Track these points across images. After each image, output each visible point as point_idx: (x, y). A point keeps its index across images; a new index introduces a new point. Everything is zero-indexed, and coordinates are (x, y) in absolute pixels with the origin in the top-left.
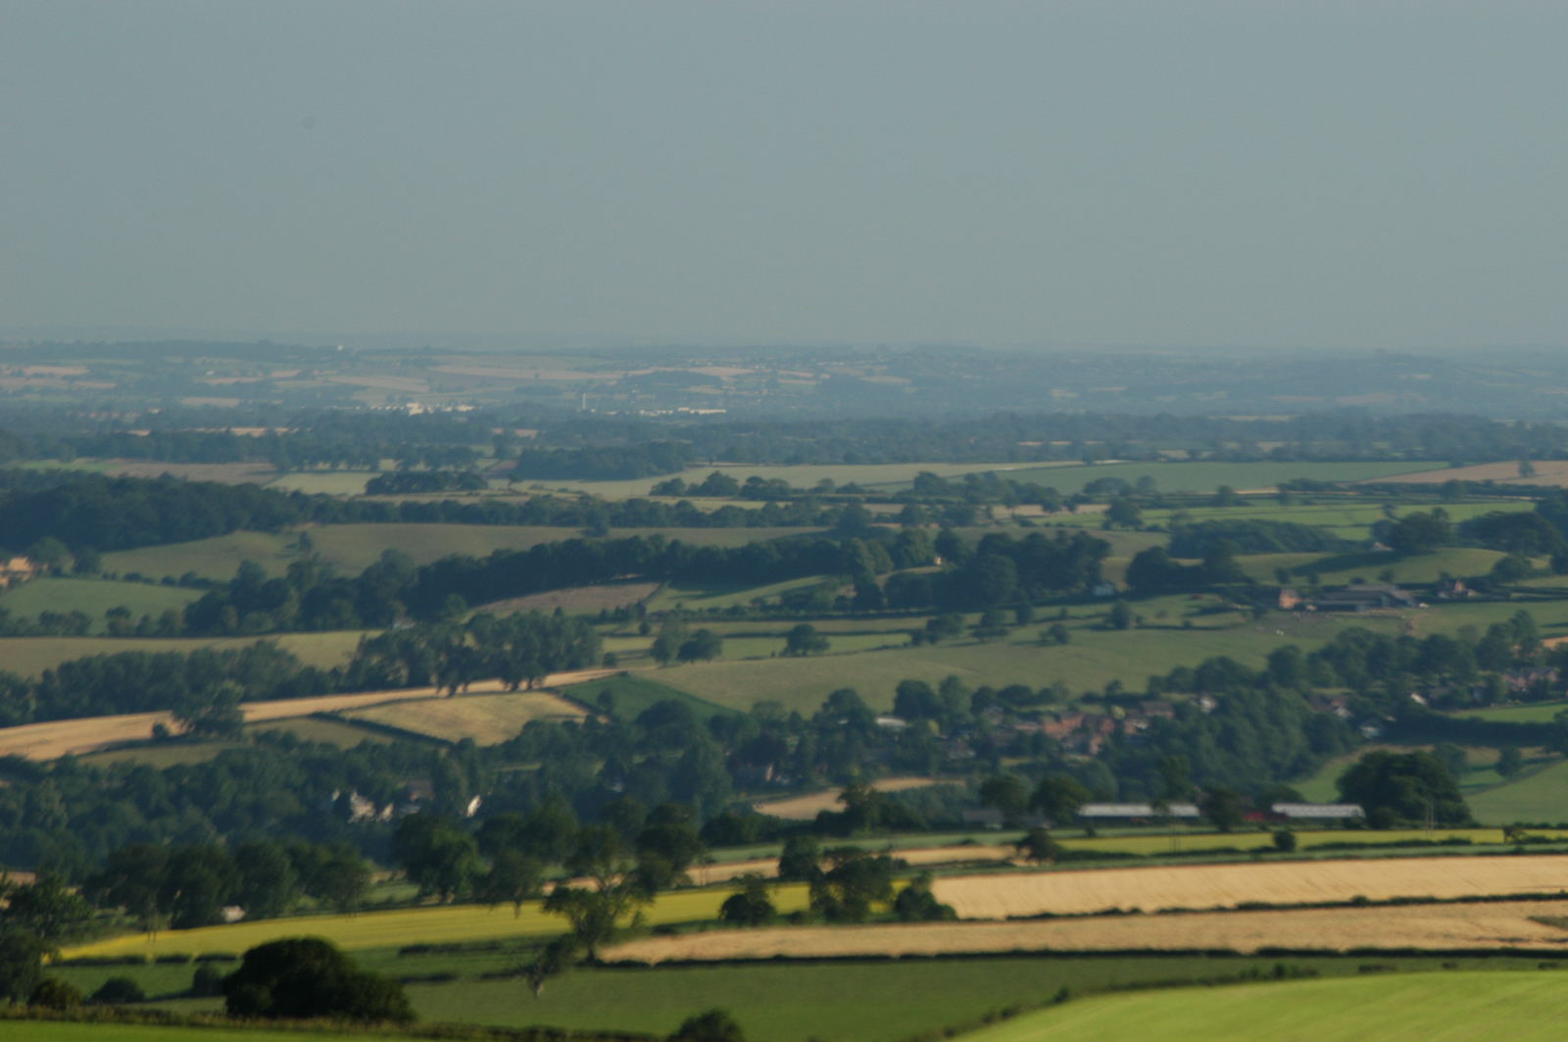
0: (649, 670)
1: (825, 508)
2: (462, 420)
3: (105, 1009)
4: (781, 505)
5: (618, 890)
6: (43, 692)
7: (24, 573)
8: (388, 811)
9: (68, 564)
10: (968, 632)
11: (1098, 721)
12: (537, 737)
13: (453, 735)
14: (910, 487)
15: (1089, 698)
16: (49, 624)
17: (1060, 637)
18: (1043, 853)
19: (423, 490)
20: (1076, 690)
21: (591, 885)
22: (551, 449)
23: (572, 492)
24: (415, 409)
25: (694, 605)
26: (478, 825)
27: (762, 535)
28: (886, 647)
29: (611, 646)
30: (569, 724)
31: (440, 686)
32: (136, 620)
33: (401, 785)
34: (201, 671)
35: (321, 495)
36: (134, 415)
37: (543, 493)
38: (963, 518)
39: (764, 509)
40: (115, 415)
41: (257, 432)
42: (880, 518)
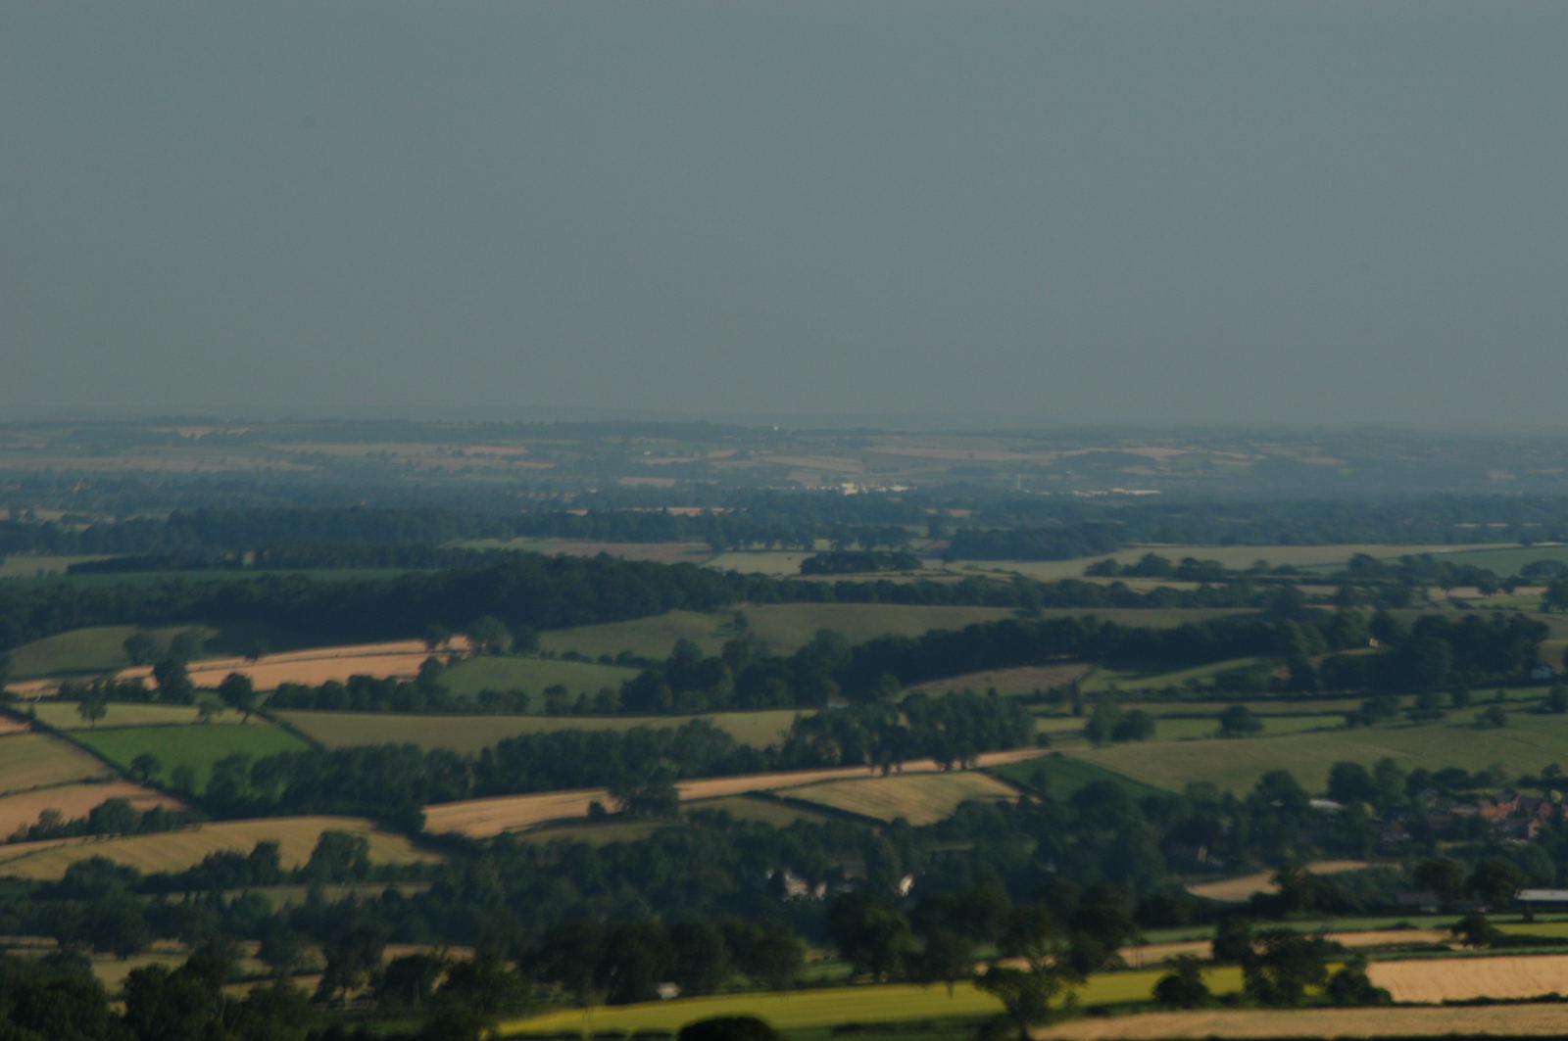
0: (1082, 751)
1: (1259, 589)
2: (897, 500)
4: (1214, 585)
5: (1050, 972)
6: (482, 768)
7: (463, 651)
8: (821, 891)
9: (507, 643)
10: (1404, 713)
11: (1537, 805)
12: (969, 817)
13: (884, 814)
14: (1344, 568)
15: (1527, 782)
16: (489, 702)
17: (1497, 720)
18: (1481, 939)
19: (858, 569)
20: (1513, 774)
21: (1023, 965)
22: (985, 529)
23: (1007, 573)
24: (849, 489)
25: (1126, 686)
26: (911, 905)
27: (1196, 616)
28: (1320, 729)
29: (1044, 726)
30: (1002, 804)
31: (873, 765)
32: (573, 697)
33: (834, 864)
34: (637, 749)
35: (756, 575)
36: (572, 495)
37: (977, 573)
38: (1399, 599)
39: (1199, 591)
40: (554, 495)
41: (693, 512)
42: (1316, 600)
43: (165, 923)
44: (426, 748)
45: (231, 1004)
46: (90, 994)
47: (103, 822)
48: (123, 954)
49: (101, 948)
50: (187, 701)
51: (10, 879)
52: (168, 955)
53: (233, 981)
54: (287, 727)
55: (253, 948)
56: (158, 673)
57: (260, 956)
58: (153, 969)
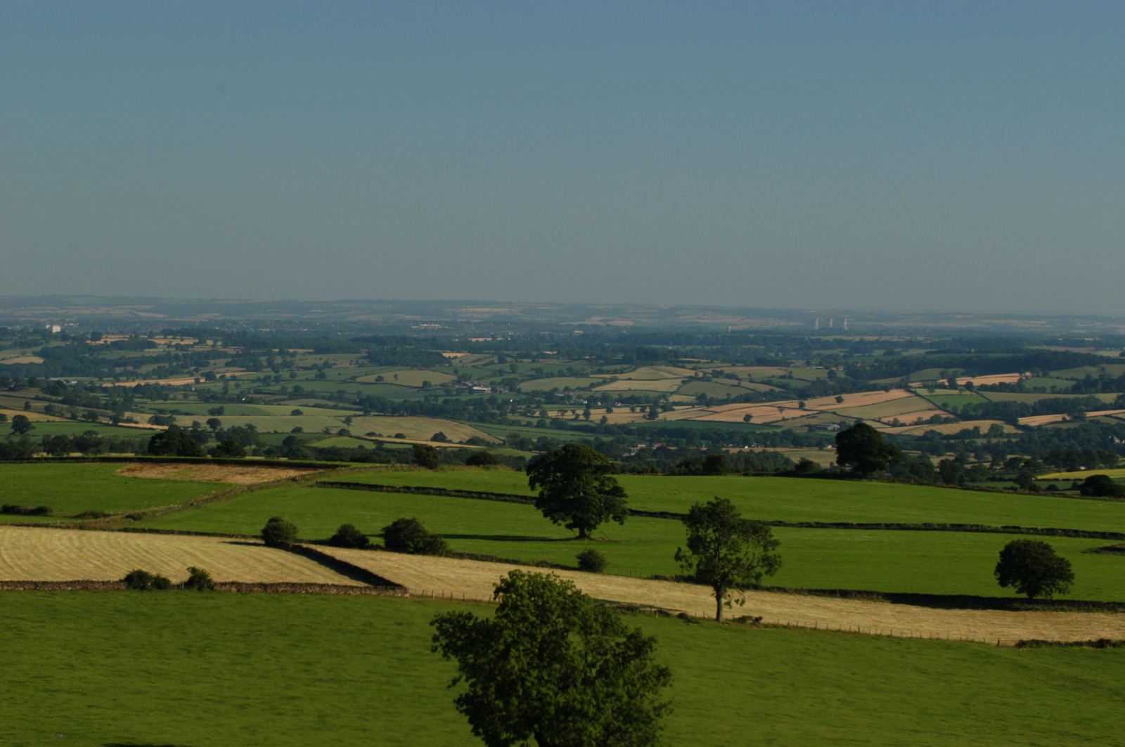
3: (1049, 493)
6: (1034, 408)
7: (1029, 376)
9: (1041, 374)
16: (1037, 390)
32: (1058, 389)
34: (1076, 403)
35: (1108, 356)
41: (1091, 339)
43: (950, 448)
44: (1019, 402)
45: (967, 470)
46: (930, 466)
47: (933, 421)
48: (939, 455)
49: (932, 454)
50: (956, 389)
51: (909, 435)
52: (950, 456)
53: (967, 464)
54: (982, 396)
55: (973, 455)
56: (948, 381)
57: (975, 457)
58: (947, 460)
